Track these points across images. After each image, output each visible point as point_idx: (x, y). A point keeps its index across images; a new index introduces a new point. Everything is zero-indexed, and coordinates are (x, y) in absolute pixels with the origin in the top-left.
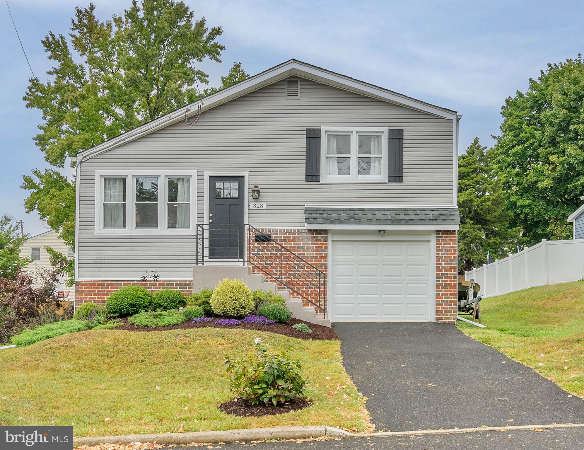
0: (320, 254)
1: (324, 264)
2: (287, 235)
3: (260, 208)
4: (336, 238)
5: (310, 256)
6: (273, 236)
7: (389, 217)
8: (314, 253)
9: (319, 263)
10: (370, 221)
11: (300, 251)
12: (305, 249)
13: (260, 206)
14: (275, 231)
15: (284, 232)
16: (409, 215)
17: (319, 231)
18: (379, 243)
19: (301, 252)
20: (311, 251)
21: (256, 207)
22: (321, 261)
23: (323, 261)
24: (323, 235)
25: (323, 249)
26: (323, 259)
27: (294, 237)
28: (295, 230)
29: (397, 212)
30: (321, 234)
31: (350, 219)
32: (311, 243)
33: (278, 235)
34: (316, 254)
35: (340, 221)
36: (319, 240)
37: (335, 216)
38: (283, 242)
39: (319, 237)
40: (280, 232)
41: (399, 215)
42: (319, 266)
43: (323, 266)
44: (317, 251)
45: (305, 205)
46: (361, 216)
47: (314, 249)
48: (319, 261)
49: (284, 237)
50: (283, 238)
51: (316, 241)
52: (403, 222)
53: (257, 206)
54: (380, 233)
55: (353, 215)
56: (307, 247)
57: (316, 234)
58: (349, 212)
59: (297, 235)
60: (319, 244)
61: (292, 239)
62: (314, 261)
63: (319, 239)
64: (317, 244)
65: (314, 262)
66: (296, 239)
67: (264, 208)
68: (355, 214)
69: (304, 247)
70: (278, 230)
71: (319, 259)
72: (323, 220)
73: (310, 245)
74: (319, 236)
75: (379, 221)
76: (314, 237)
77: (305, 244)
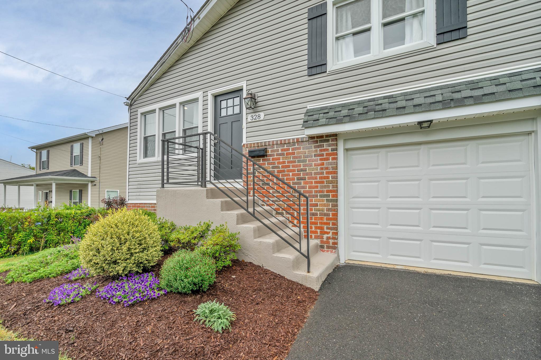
0: (327, 168)
1: (331, 182)
2: (285, 147)
3: (258, 120)
4: (350, 145)
5: (313, 172)
6: (270, 150)
7: (439, 98)
8: (319, 167)
9: (325, 180)
10: (401, 111)
11: (300, 166)
12: (307, 163)
13: (257, 117)
14: (271, 144)
15: (281, 143)
16: (482, 88)
17: (325, 137)
18: (422, 147)
19: (302, 167)
20: (315, 165)
21: (254, 119)
22: (328, 178)
23: (330, 177)
24: (330, 143)
25: (331, 161)
26: (330, 176)
27: (293, 149)
28: (293, 139)
29: (456, 89)
30: (328, 141)
31: (367, 113)
32: (315, 155)
33: (275, 148)
34: (322, 169)
35: (351, 118)
36: (324, 150)
37: (345, 112)
38: (281, 157)
39: (325, 146)
40: (277, 144)
41: (460, 91)
42: (325, 184)
43: (331, 185)
44: (323, 164)
45: (308, 106)
46: (386, 106)
47: (319, 162)
48: (325, 178)
49: (282, 150)
50: (280, 152)
51: (321, 151)
52: (471, 101)
53: (254, 117)
54: (421, 128)
55: (374, 107)
56: (309, 161)
57: (321, 141)
58: (366, 104)
59: (296, 146)
60: (325, 154)
61: (291, 151)
62: (318, 178)
63: (325, 148)
64: (322, 155)
65: (318, 180)
66: (296, 151)
67: (262, 118)
68: (376, 105)
69: (305, 161)
70: (274, 142)
71: (325, 175)
72: (328, 120)
73: (313, 158)
74: (325, 144)
75: (418, 108)
76: (318, 147)
77: (307, 157)
